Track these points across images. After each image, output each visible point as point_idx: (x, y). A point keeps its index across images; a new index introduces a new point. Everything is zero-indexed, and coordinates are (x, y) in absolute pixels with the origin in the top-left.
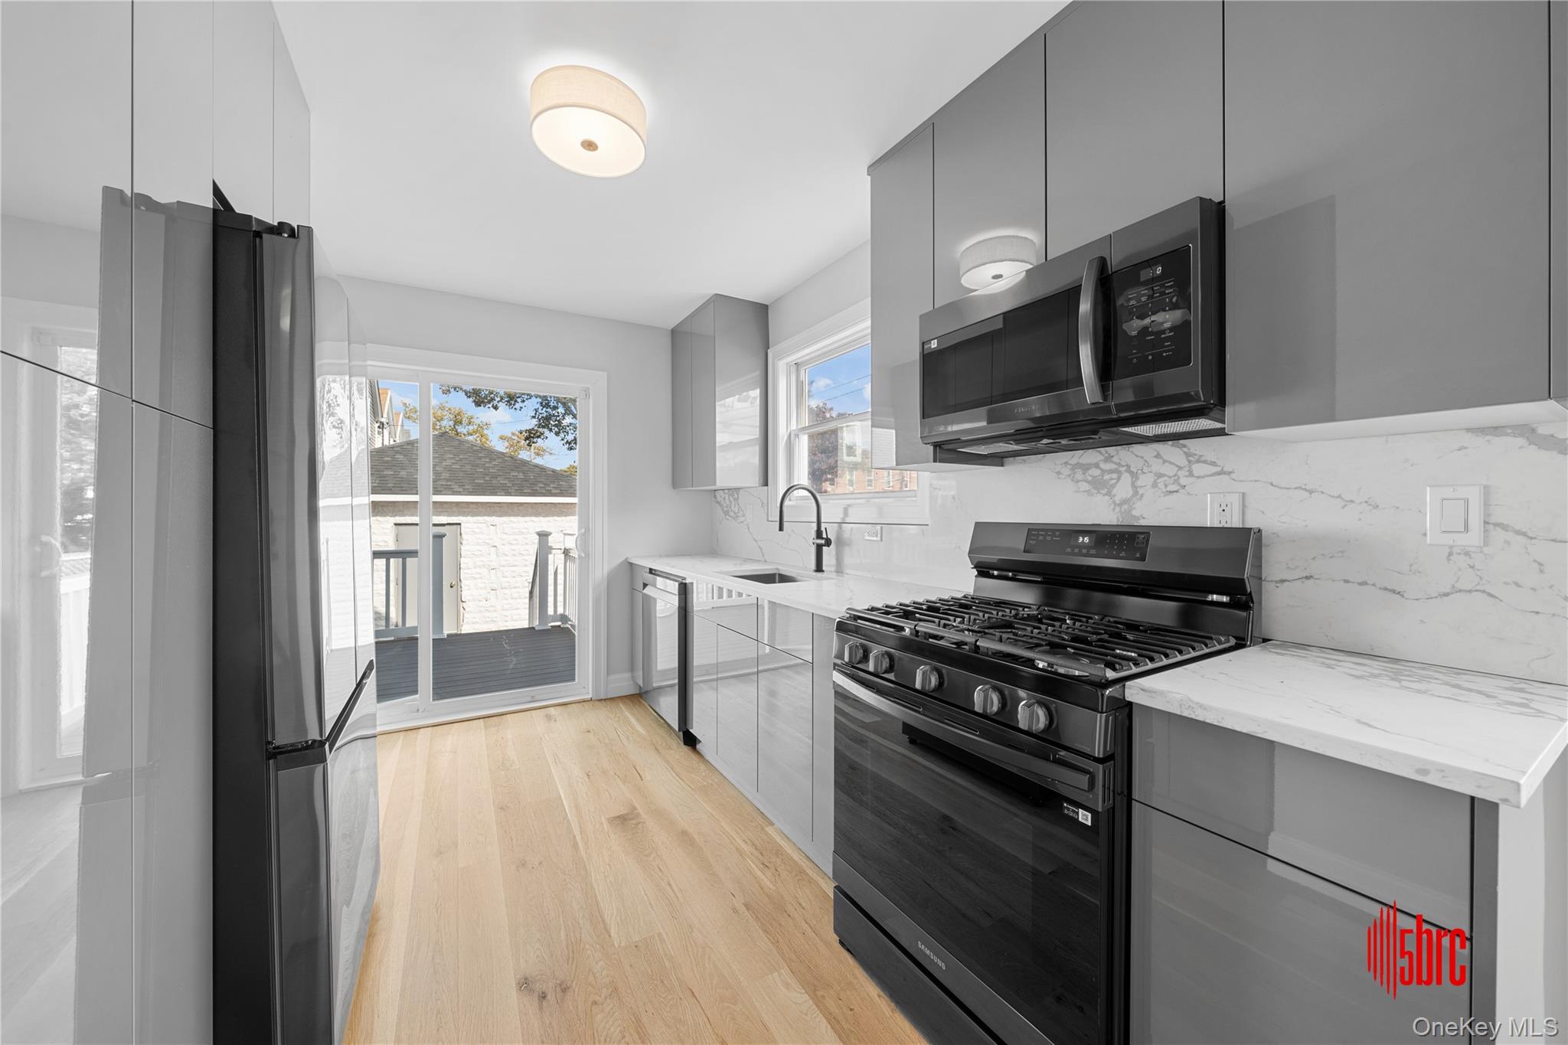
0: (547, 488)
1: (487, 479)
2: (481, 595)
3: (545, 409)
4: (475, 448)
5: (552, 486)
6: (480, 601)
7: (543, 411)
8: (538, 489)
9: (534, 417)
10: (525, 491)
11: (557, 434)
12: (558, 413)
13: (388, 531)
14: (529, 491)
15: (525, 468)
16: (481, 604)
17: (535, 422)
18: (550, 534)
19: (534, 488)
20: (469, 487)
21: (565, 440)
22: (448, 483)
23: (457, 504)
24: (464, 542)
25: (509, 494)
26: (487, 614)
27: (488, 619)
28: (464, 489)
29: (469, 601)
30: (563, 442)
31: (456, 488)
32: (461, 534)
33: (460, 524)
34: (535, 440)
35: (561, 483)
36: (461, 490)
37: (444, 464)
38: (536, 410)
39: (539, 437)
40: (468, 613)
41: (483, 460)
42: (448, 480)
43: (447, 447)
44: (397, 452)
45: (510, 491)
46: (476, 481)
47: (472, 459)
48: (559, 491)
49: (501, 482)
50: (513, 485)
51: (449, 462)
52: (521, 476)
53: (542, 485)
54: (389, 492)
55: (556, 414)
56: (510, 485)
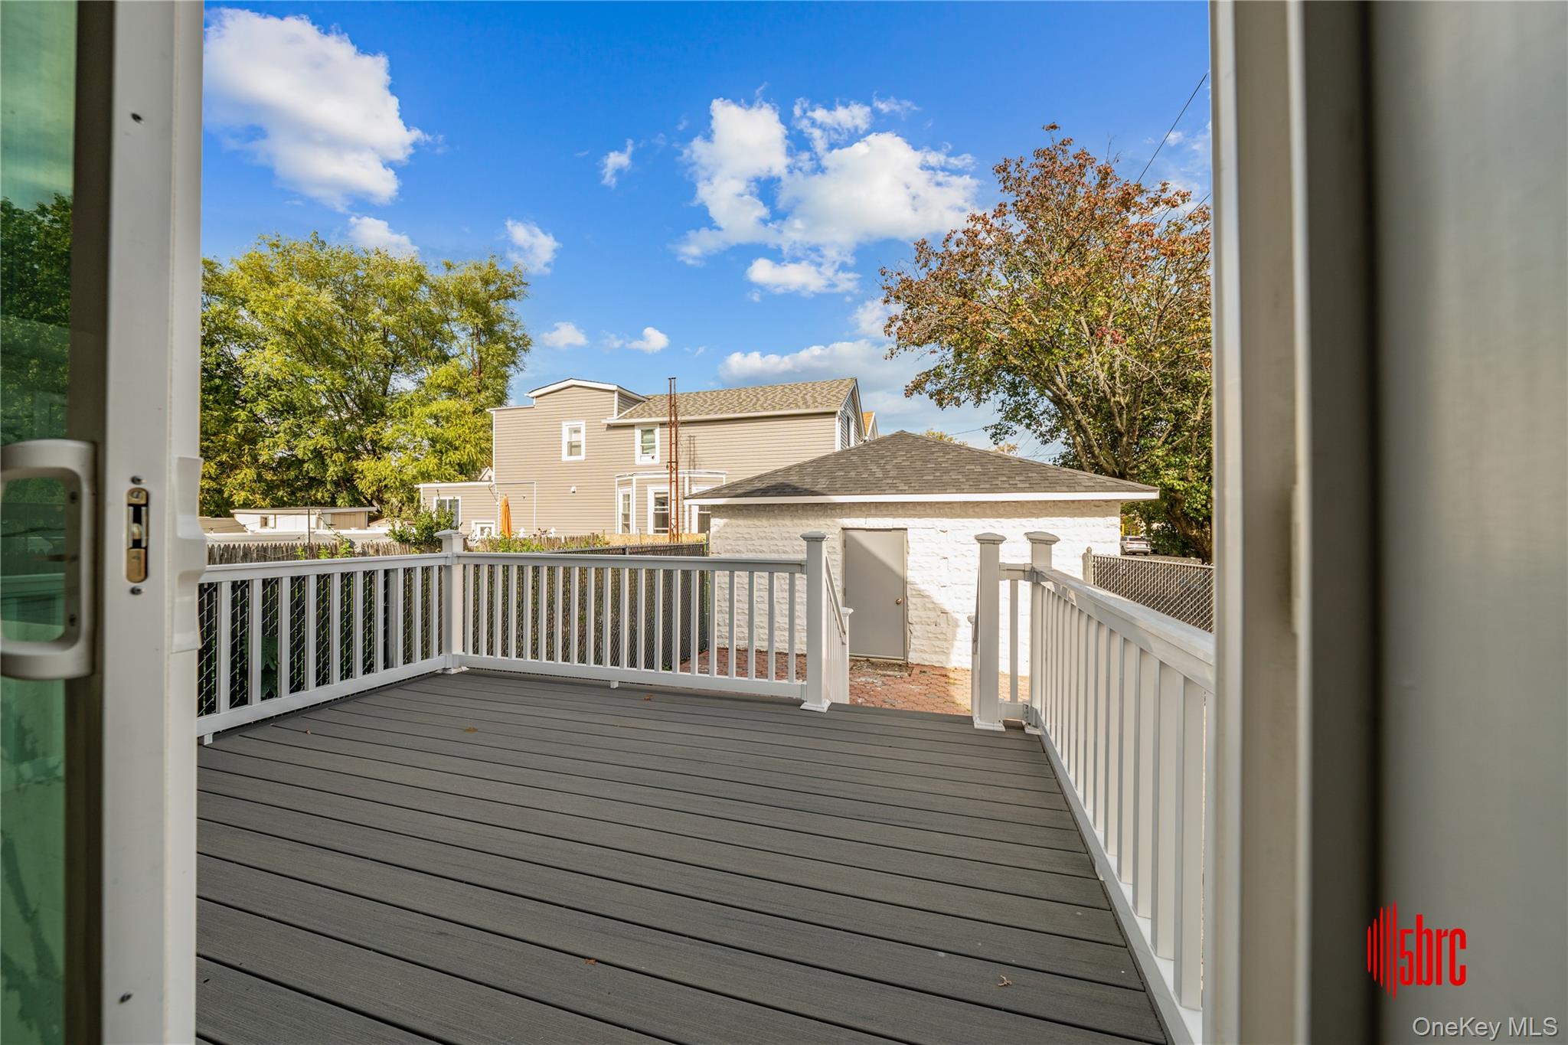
0: (1011, 482)
1: (938, 474)
2: (929, 618)
3: (1012, 399)
4: (929, 443)
5: (1017, 478)
6: (928, 625)
7: (1011, 402)
8: (999, 483)
9: (1000, 410)
10: (981, 487)
11: (1028, 426)
12: (1029, 400)
13: (835, 536)
14: (987, 486)
15: (985, 460)
16: (929, 628)
17: (1001, 414)
18: (1002, 540)
19: (994, 483)
20: (915, 485)
21: (1038, 432)
22: (894, 482)
23: (904, 504)
24: (911, 551)
25: (960, 491)
26: (937, 643)
27: (937, 650)
28: (909, 487)
29: (917, 624)
30: (1035, 435)
31: (902, 486)
32: (908, 542)
33: (906, 529)
34: (1002, 437)
35: (1030, 475)
36: (907, 488)
37: (895, 461)
38: (1003, 402)
39: (1006, 433)
40: (915, 638)
41: (936, 454)
42: (894, 478)
43: (900, 445)
44: (853, 454)
45: (963, 487)
46: (924, 478)
47: (924, 454)
48: (1028, 486)
49: (953, 477)
50: (967, 480)
51: (899, 460)
52: (978, 469)
53: (1005, 479)
54: (835, 493)
55: (1027, 401)
56: (964, 480)
